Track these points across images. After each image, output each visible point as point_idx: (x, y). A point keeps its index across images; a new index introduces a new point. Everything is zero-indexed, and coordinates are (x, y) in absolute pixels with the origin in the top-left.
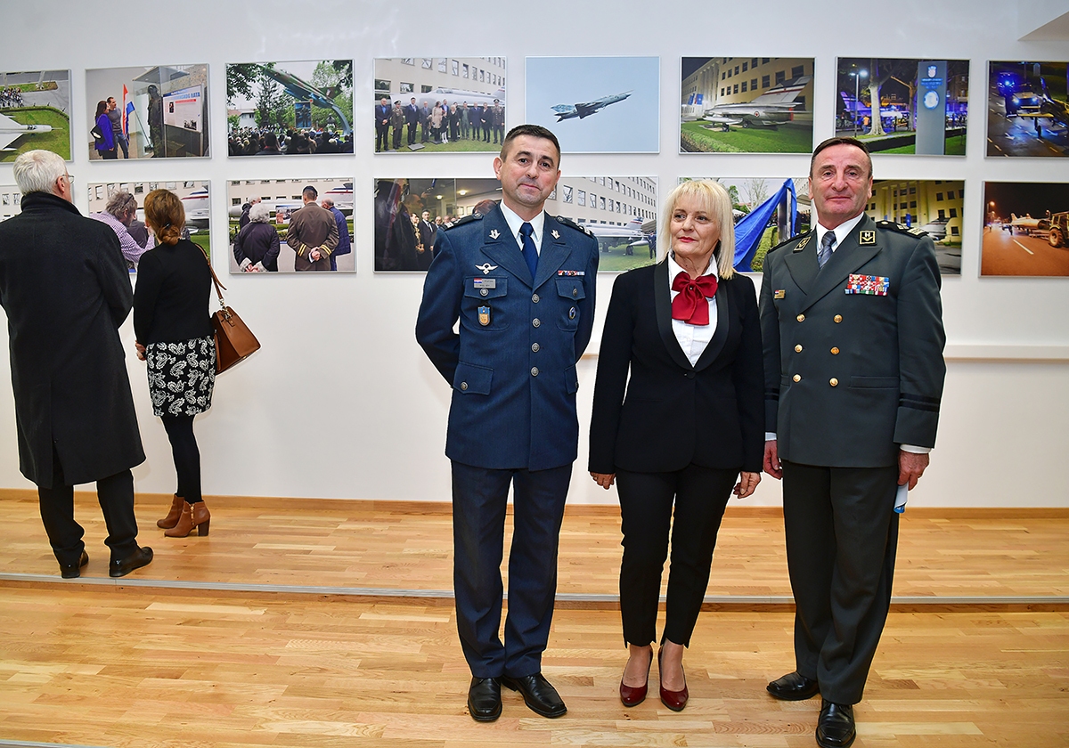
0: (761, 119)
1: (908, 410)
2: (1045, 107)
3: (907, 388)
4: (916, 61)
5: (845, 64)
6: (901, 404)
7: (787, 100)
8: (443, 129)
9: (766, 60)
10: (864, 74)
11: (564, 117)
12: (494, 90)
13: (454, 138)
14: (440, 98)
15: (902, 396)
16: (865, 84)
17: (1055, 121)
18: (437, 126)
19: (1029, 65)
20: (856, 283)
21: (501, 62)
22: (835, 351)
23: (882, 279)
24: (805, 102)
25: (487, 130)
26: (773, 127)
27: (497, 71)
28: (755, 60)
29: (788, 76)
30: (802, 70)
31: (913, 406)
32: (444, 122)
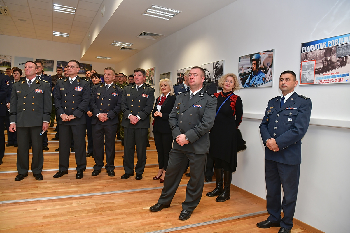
0: (46, 67)
1: (46, 115)
2: (83, 69)
3: (45, 111)
4: (67, 62)
5: (58, 62)
6: (44, 114)
7: (50, 65)
8: (2, 64)
9: (47, 60)
10: (60, 63)
11: (20, 64)
12: (10, 60)
13: (3, 65)
14: (2, 60)
15: (44, 112)
16: (60, 64)
17: (84, 70)
18: (1, 64)
19: (81, 64)
20: (37, 91)
21: (11, 56)
22: (33, 103)
23: (42, 90)
24: (52, 65)
25: (8, 65)
26: (48, 68)
27: (11, 58)
28: (46, 60)
29: (50, 62)
30: (52, 62)
31: (47, 114)
32: (2, 63)
